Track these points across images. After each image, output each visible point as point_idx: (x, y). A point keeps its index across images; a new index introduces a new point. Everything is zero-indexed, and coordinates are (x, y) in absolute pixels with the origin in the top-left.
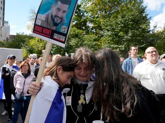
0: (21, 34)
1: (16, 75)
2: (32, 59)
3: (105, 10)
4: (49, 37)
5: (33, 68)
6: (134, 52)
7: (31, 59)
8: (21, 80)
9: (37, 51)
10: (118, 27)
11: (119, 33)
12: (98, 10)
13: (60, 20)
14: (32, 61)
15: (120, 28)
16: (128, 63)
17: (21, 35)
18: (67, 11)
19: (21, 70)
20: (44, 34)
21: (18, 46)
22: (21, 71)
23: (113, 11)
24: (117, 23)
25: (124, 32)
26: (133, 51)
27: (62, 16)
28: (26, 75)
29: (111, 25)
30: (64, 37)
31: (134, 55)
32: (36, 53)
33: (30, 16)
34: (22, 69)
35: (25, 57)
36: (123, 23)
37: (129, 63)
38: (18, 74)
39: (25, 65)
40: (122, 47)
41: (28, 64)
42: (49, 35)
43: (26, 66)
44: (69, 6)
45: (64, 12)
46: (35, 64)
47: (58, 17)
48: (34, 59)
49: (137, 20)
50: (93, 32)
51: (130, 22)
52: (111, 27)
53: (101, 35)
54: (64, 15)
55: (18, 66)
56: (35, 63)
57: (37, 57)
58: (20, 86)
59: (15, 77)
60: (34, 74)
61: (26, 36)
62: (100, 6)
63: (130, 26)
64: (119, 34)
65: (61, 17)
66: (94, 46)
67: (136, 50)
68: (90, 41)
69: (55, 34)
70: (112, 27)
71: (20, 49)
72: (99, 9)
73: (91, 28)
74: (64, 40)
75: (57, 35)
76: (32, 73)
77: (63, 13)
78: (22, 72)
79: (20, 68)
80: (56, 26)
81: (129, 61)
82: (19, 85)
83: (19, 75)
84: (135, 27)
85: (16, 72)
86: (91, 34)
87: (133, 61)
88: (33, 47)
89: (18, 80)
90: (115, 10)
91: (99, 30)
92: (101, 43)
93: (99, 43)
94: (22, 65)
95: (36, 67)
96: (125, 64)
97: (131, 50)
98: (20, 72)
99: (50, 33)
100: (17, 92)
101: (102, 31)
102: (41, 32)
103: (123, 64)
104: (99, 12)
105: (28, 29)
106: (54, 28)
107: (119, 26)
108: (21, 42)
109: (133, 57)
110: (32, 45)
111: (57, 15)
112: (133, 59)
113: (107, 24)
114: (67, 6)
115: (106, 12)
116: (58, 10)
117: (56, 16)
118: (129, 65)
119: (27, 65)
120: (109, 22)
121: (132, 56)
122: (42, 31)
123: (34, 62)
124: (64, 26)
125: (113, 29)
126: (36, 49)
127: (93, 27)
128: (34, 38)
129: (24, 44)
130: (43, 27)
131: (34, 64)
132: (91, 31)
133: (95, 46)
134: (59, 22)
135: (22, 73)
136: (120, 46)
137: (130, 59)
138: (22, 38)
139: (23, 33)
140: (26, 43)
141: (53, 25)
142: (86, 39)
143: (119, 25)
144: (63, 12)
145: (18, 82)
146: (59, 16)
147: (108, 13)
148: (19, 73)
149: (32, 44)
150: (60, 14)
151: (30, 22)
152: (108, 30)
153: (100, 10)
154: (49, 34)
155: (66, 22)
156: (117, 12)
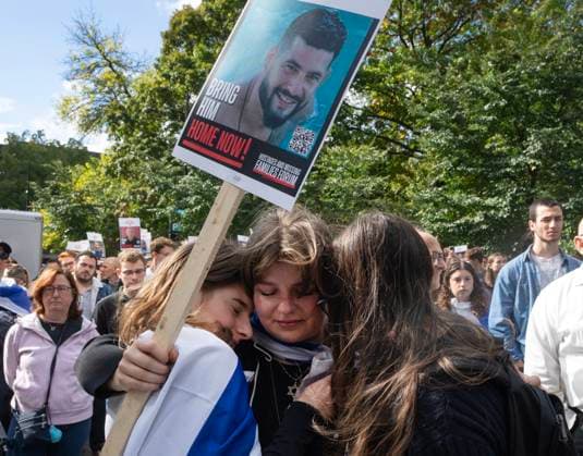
0: (28, 140)
1: (14, 329)
2: (82, 259)
3: (424, 30)
4: (240, 165)
5: (89, 301)
6: (547, 228)
7: (77, 259)
8: (35, 354)
9: (105, 221)
10: (484, 112)
11: (486, 137)
12: (393, 29)
13: (294, 105)
14: (84, 265)
15: (491, 118)
16: (519, 278)
17: (32, 146)
18: (323, 75)
19: (40, 308)
20: (222, 153)
21: (15, 194)
22: (38, 313)
23: (459, 39)
24: (477, 94)
25: (511, 135)
26: (544, 224)
27: (304, 89)
28: (61, 331)
29: (451, 105)
30: (297, 171)
31: (545, 244)
32: (100, 232)
33: (75, 53)
34: (41, 303)
35: (50, 247)
36: (503, 95)
37: (525, 279)
38: (26, 325)
39: (56, 284)
40: (501, 204)
41: (69, 278)
42: (238, 160)
43: (60, 288)
44: (335, 57)
45: (313, 75)
46: (98, 283)
47: (286, 93)
48: (91, 256)
49: (570, 79)
50: (369, 132)
51: (539, 88)
52: (451, 112)
53: (406, 147)
54: (311, 89)
55: (24, 289)
56: (95, 275)
57: (103, 249)
58: (35, 378)
59: (12, 337)
60: (95, 326)
61: (54, 151)
62: (400, 10)
63: (534, 108)
64: (487, 146)
65: (299, 93)
66: (371, 198)
67: (557, 219)
68: (355, 174)
69: (262, 156)
70: (457, 112)
71: (23, 208)
72: (393, 25)
73: (360, 113)
74: (293, 182)
75: (271, 160)
76: (88, 323)
77: (308, 81)
78: (41, 316)
79: (31, 299)
80: (273, 128)
81: (524, 270)
82: (27, 376)
83: (31, 331)
84: (560, 114)
85: (14, 315)
86: (358, 143)
87: (541, 272)
88: (89, 200)
89: (27, 352)
90: (468, 33)
91: (394, 124)
92: (405, 185)
93: (395, 188)
94: (44, 284)
95: (101, 292)
96: (507, 281)
97: (534, 220)
98: (34, 314)
99: (245, 152)
100: (21, 406)
101: (408, 127)
102: (211, 145)
103: (498, 281)
104: (396, 40)
105: (65, 114)
106: (264, 134)
107: (486, 107)
108: (31, 179)
109: (542, 253)
110: (82, 192)
111: (284, 87)
112: (539, 259)
113: (432, 100)
114: (327, 56)
115: (428, 42)
116: (292, 68)
117: (277, 90)
118: (521, 289)
119: (66, 283)
120: (441, 87)
121: (537, 246)
122: (215, 142)
123: (92, 272)
124: (304, 131)
125: (459, 120)
126: (101, 210)
127: (365, 110)
128: (92, 159)
129: (43, 185)
130: (223, 128)
131: (91, 279)
132: (359, 129)
133: (377, 201)
134: (286, 112)
135: (41, 321)
136: (490, 201)
137: (528, 259)
138: (33, 159)
139: (40, 133)
140: (52, 183)
141: (261, 122)
142: (335, 167)
143: (487, 100)
144: (307, 76)
145: (25, 360)
146: (291, 89)
147: (436, 45)
148: (29, 319)
149: (80, 185)
150: (296, 84)
151: (74, 82)
152: (436, 126)
153: (401, 31)
154: (240, 156)
155: (314, 114)
156: (480, 43)
